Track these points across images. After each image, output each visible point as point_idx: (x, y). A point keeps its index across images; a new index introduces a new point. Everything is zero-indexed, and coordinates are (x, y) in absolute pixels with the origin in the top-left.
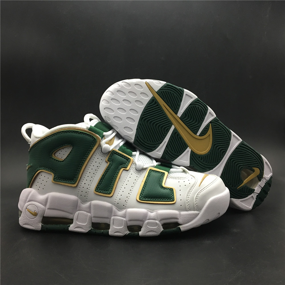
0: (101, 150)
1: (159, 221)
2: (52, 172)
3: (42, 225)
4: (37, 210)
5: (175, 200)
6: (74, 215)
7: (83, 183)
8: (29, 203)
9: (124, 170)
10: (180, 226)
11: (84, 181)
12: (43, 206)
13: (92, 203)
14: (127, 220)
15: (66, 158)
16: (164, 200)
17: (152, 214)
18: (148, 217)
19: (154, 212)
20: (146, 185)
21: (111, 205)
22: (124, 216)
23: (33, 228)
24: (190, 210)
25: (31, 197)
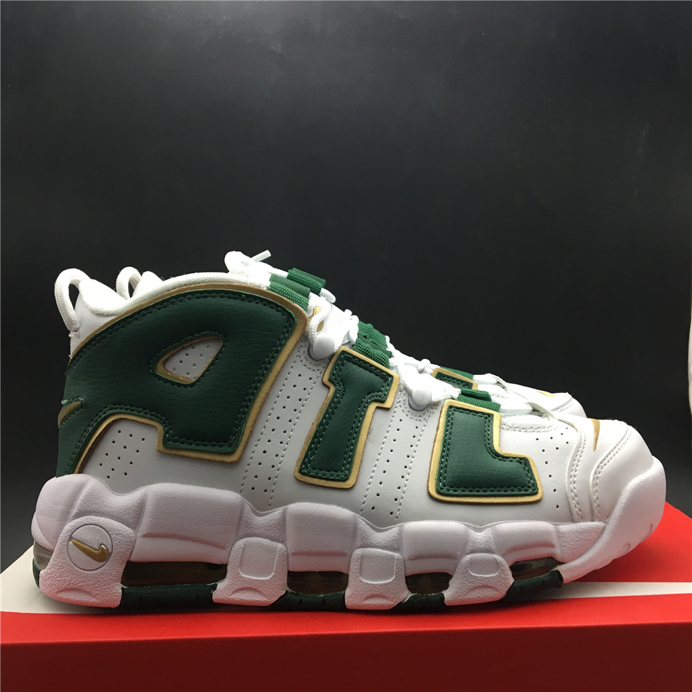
0: (306, 349)
1: (503, 555)
2: (158, 420)
3: (123, 589)
4: (107, 542)
5: (540, 491)
6: (229, 549)
7: (259, 450)
8: (78, 520)
9: (378, 408)
10: (560, 568)
11: (263, 445)
12: (126, 528)
13: (288, 511)
14: (405, 558)
15: (203, 375)
16: (509, 492)
17: (481, 536)
18: (470, 544)
19: (486, 527)
20: (448, 449)
21: (352, 513)
22: (394, 546)
23: (94, 602)
24: (583, 519)
25: (85, 501)
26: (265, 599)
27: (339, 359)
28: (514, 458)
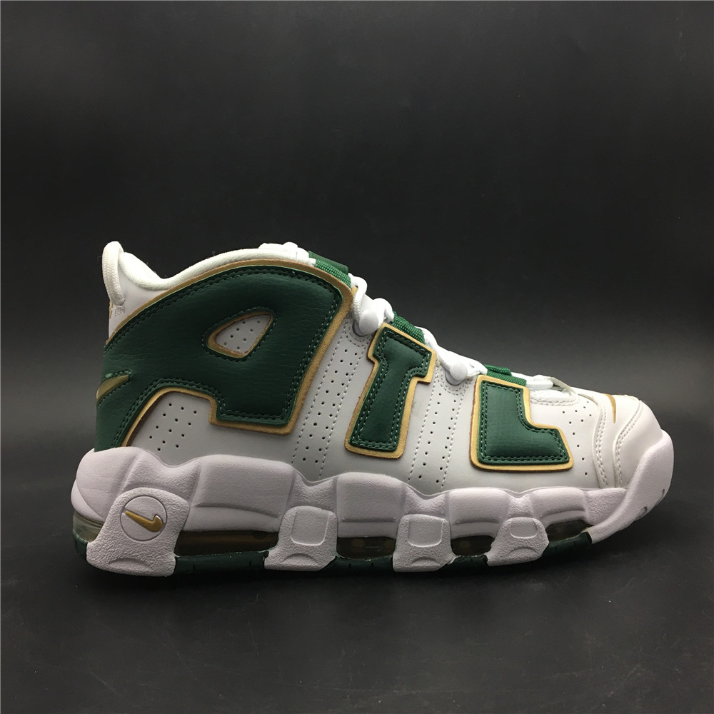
0: (351, 325)
1: (540, 519)
2: (210, 393)
3: (176, 558)
4: (162, 513)
5: (570, 460)
6: (281, 518)
7: (310, 422)
8: (131, 492)
9: (419, 382)
10: (589, 530)
11: (313, 418)
12: (180, 498)
13: (339, 480)
14: (452, 522)
15: (255, 350)
16: (544, 461)
17: (520, 502)
18: (510, 509)
19: (526, 493)
20: (486, 422)
21: (401, 482)
22: (441, 512)
23: (148, 572)
24: (607, 485)
25: (136, 473)
26: (316, 564)
27: (382, 335)
28: (546, 429)
